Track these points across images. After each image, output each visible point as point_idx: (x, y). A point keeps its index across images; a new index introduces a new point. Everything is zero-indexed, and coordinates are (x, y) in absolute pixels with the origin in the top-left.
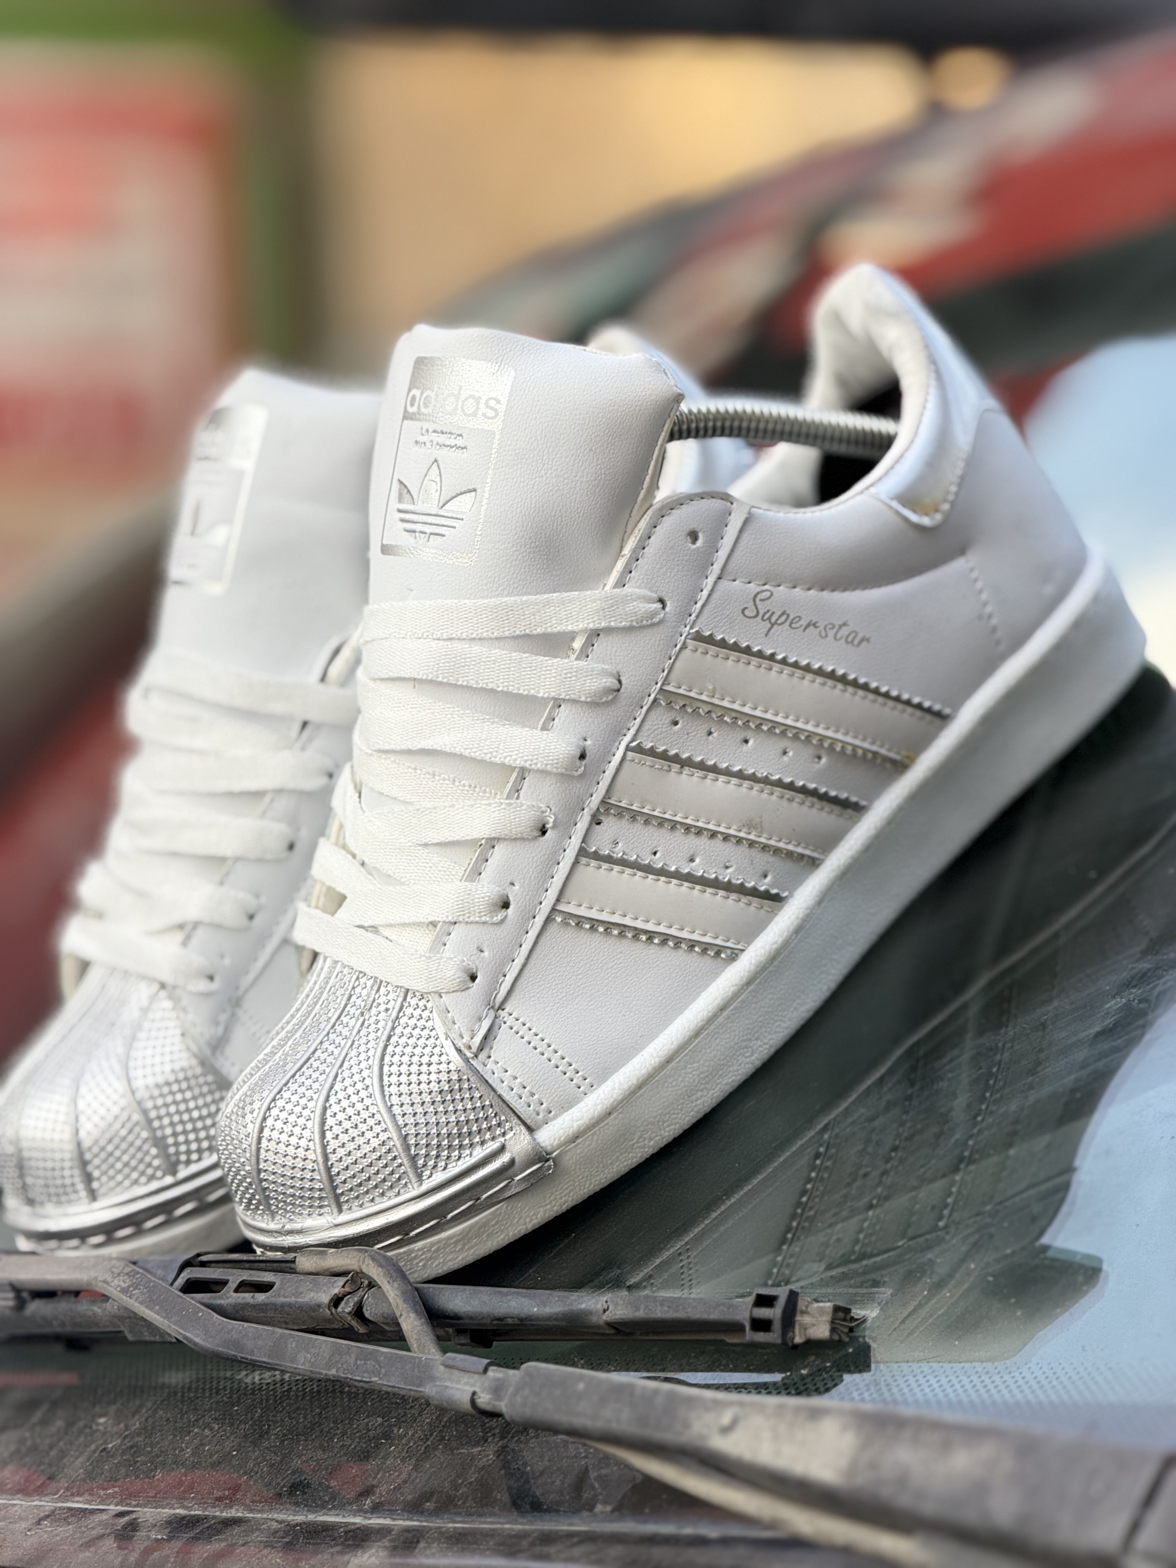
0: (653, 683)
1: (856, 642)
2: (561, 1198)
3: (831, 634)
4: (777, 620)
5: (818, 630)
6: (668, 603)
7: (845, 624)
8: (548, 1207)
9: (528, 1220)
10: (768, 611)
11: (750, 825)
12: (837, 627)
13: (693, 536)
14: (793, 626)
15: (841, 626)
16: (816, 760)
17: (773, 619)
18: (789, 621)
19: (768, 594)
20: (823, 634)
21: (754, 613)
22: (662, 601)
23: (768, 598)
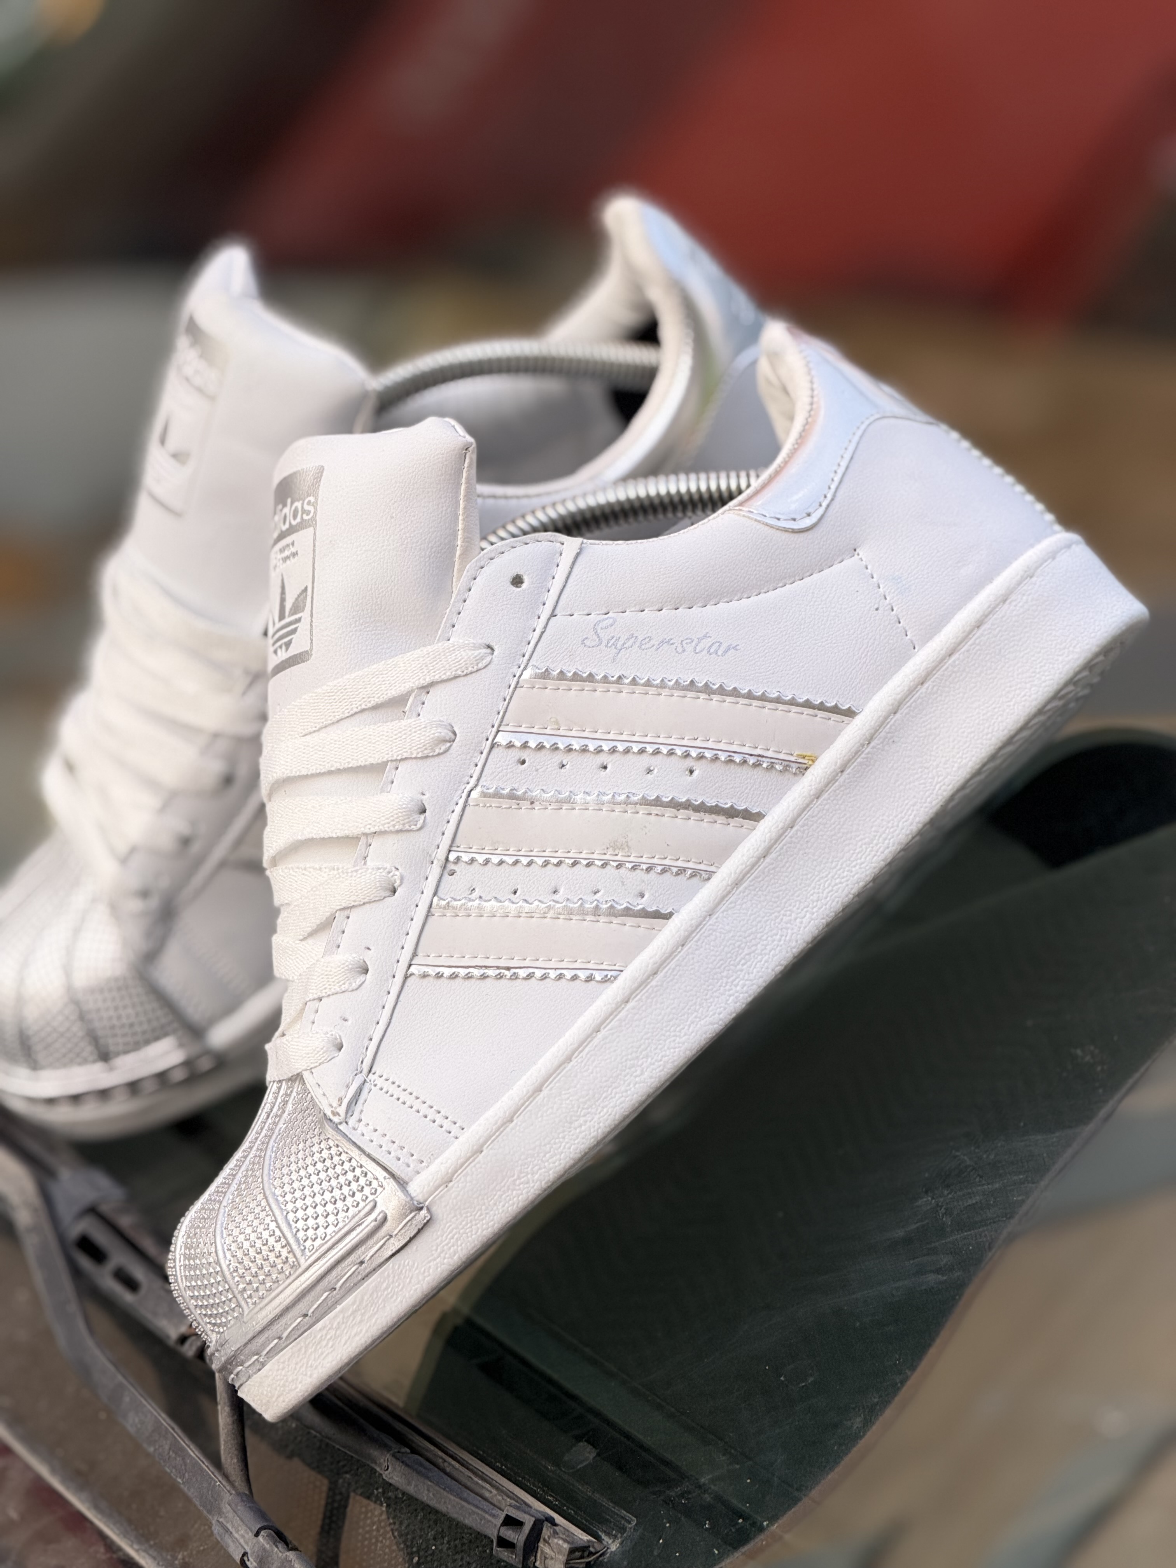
0: (490, 726)
1: (720, 653)
2: (450, 1248)
3: (689, 648)
4: (624, 644)
5: (674, 646)
6: (496, 647)
7: (705, 637)
8: (438, 1260)
9: (421, 1278)
10: (613, 637)
11: (616, 846)
12: (696, 641)
13: (517, 581)
14: (643, 647)
15: (700, 640)
16: (687, 772)
17: (619, 646)
18: (638, 643)
19: (611, 620)
20: (680, 649)
21: (597, 642)
22: (489, 647)
23: (612, 625)
